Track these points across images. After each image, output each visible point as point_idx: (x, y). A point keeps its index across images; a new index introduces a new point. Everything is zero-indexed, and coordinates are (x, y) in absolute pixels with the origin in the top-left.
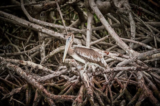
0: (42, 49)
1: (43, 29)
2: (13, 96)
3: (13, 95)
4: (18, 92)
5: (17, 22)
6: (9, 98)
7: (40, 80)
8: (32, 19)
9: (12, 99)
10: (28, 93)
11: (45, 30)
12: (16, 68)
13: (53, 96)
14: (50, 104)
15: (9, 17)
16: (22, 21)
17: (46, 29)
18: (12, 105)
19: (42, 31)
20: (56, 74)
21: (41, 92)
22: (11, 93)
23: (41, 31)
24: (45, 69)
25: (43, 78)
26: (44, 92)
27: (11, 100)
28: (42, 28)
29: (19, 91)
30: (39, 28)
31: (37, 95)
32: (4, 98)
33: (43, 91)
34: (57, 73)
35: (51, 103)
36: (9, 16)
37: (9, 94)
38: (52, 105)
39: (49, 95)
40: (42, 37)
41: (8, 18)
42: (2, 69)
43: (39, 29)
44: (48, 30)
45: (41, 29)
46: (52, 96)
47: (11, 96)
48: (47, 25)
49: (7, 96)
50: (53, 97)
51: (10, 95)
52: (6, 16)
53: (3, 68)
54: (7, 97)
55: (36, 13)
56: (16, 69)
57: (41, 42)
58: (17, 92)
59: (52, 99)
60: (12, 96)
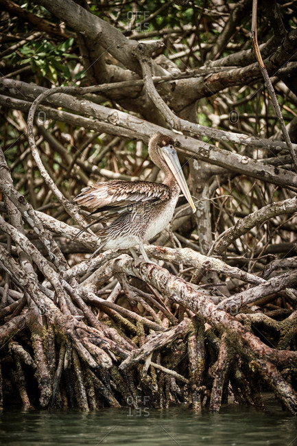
0: (202, 209)
1: (211, 152)
2: (151, 356)
3: (151, 352)
4: (167, 344)
5: (135, 131)
6: (142, 362)
7: (227, 305)
8: (179, 122)
9: (150, 365)
10: (194, 345)
11: (217, 152)
12: (153, 269)
13: (275, 353)
14: (266, 378)
15: (109, 119)
16: (149, 128)
17: (220, 151)
18: (151, 381)
19: (209, 156)
20: (270, 284)
21: (237, 340)
22: (148, 347)
23: (206, 156)
24: (231, 272)
25: (235, 300)
26: (246, 344)
27: (146, 368)
28: (211, 148)
29: (170, 339)
30: (201, 148)
31: (225, 351)
32: (126, 361)
33: (242, 339)
34: (273, 284)
35: (271, 373)
36: (109, 116)
37: (142, 350)
38: (274, 380)
39: (264, 352)
40: (202, 174)
41: (109, 122)
42: (104, 272)
43: (200, 152)
44: (228, 155)
45: (205, 151)
46: (272, 354)
47: (147, 355)
48: (222, 137)
49: (134, 356)
50: (276, 357)
51: (145, 352)
52: (101, 115)
53: (107, 271)
54: (137, 359)
55: (183, 104)
56: (153, 274)
57: (197, 188)
58: (164, 341)
59: (272, 362)
60: (150, 354)
